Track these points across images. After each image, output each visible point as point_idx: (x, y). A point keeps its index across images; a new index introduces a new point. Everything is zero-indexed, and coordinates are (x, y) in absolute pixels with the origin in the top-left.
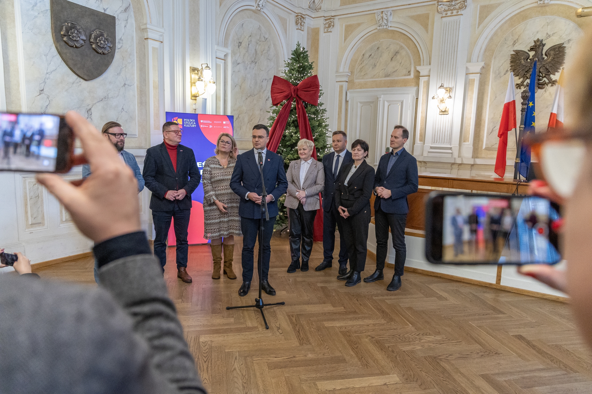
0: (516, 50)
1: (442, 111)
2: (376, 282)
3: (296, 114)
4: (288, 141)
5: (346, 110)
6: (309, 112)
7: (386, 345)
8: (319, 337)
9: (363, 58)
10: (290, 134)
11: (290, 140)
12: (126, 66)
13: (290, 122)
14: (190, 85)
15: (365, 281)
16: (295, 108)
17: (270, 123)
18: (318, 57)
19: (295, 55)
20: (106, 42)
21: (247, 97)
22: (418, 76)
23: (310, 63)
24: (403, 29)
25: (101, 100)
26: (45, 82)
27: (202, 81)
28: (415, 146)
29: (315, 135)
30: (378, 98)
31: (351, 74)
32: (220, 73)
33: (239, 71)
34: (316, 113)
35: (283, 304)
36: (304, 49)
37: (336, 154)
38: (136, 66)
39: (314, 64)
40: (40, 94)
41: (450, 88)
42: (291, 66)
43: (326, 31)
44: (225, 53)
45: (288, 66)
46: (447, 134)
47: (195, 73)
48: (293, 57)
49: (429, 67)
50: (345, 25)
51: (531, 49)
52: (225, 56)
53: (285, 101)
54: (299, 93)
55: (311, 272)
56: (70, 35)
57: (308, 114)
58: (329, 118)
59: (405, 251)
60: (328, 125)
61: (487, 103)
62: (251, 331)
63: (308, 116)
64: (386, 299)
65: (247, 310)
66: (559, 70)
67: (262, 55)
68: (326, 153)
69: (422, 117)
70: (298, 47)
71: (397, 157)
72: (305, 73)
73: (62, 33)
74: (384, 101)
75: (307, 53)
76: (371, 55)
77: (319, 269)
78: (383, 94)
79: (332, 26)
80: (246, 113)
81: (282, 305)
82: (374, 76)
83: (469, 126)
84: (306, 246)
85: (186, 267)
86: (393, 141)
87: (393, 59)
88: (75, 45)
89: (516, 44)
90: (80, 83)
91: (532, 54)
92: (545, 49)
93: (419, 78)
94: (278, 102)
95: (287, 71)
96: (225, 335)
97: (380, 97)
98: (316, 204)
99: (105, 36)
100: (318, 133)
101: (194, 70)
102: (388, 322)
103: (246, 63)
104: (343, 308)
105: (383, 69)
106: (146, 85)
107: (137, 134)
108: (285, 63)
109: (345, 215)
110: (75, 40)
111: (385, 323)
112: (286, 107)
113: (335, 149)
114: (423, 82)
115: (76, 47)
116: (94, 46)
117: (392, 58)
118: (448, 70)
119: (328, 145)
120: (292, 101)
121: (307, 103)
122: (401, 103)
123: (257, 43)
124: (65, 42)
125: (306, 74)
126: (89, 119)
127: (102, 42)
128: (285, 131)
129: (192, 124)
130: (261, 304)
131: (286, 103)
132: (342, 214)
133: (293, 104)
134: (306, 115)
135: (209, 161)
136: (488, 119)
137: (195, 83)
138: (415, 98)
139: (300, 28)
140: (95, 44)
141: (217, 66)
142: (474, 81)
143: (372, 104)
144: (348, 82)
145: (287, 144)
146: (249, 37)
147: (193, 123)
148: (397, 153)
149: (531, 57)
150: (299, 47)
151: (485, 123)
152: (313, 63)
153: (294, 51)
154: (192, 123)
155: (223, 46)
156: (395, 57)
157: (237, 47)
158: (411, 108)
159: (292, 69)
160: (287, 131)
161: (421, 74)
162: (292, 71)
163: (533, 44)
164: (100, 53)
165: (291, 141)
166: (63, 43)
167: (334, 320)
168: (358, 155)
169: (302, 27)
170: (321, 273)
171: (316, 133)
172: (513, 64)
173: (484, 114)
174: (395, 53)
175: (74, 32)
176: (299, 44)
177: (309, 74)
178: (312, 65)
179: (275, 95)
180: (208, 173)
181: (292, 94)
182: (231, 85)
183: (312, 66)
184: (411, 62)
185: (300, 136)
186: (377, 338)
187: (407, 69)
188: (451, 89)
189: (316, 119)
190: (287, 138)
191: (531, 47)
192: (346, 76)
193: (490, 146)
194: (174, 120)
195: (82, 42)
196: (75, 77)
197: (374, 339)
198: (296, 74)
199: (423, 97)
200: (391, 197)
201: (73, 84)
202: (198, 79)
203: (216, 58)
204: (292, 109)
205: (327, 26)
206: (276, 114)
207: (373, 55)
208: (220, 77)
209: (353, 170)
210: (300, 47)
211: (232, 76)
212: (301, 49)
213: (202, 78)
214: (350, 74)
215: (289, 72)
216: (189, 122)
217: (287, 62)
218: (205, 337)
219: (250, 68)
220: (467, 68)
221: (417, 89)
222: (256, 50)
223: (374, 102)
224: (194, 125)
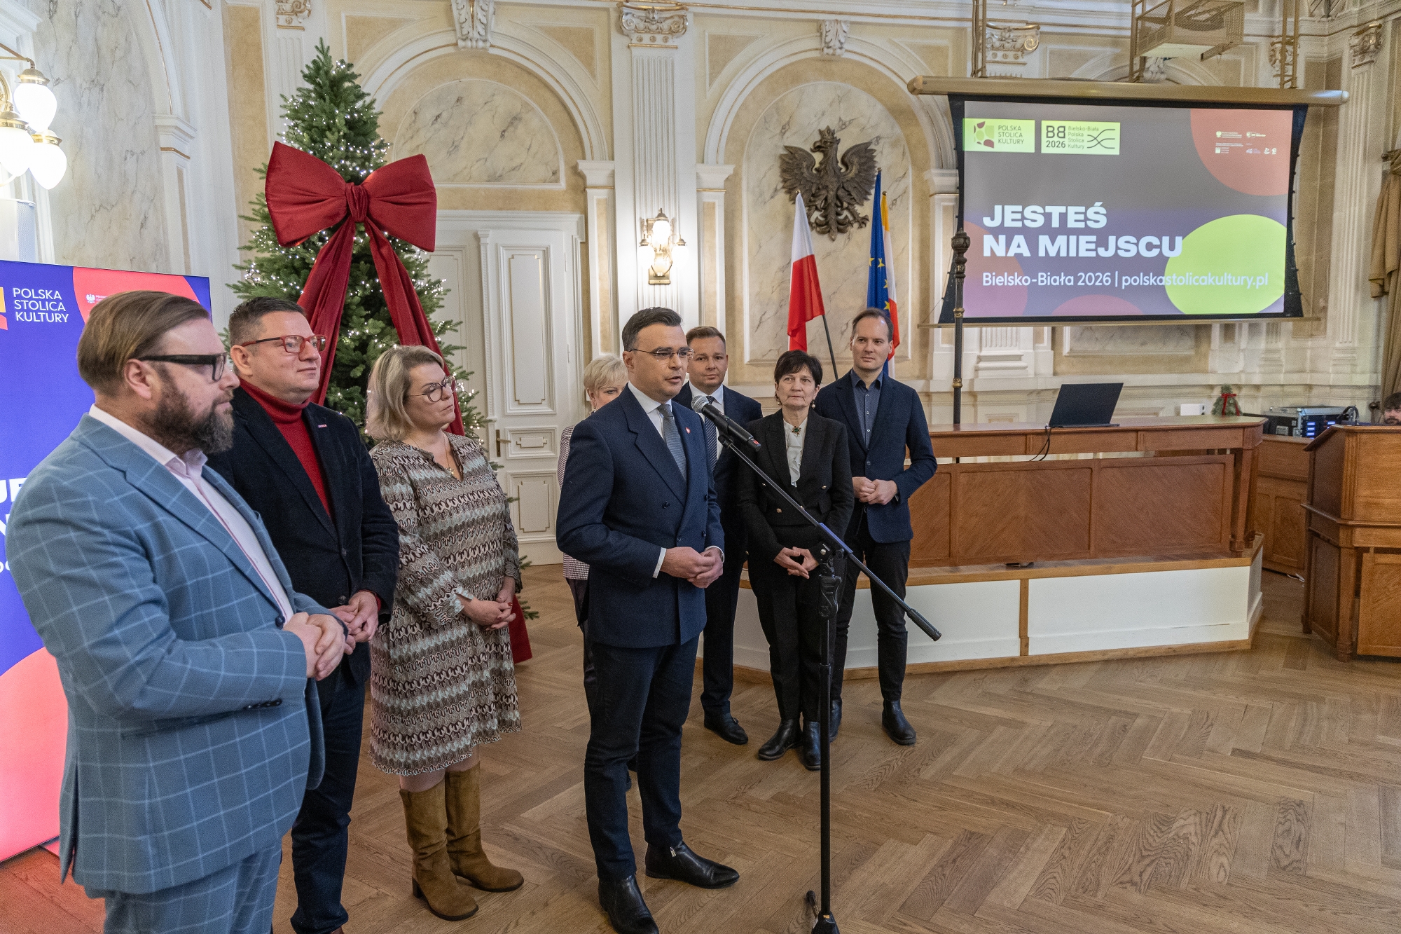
0: (791, 148)
1: (655, 276)
9: (414, 122)
19: (319, 82)
21: (93, 211)
22: (580, 186)
24: (528, 59)
30: (480, 238)
49: (609, 166)
50: (347, 17)
51: (815, 148)
54: (374, 208)
57: (412, 278)
61: (741, 261)
63: (413, 282)
66: (869, 197)
69: (602, 290)
70: (322, 56)
74: (497, 245)
75: (357, 82)
76: (438, 116)
78: (493, 228)
79: (307, 12)
82: (455, 175)
83: (714, 311)
87: (506, 134)
89: (787, 134)
91: (818, 157)
92: (842, 149)
93: (586, 192)
94: (299, 234)
95: (298, 132)
97: (487, 236)
105: (480, 160)
108: (285, 103)
109: (807, 570)
114: (595, 202)
117: (504, 131)
118: (657, 177)
120: (353, 232)
121: (400, 242)
122: (541, 252)
123: (98, 18)
132: (800, 568)
133: (359, 244)
136: (750, 295)
138: (579, 241)
142: (714, 208)
143: (458, 255)
147: (55, 306)
148: (876, 383)
149: (817, 165)
150: (326, 58)
151: (742, 304)
153: (310, 68)
154: (49, 306)
156: (511, 129)
157: (47, 15)
158: (568, 267)
161: (589, 182)
163: (818, 138)
172: (787, 177)
173: (738, 285)
174: (509, 120)
176: (325, 45)
181: (349, 209)
184: (556, 148)
187: (547, 164)
191: (818, 144)
193: (759, 357)
199: (597, 239)
200: (895, 498)
205: (287, 7)
207: (445, 115)
209: (794, 440)
210: (329, 57)
212: (334, 63)
219: (89, 104)
220: (698, 177)
221: (580, 218)
222: (96, 40)
223: (464, 247)
224: (61, 312)
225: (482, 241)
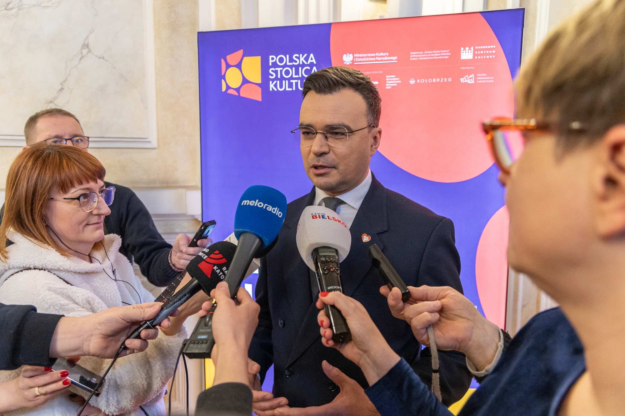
194: (228, 66)
216: (291, 67)
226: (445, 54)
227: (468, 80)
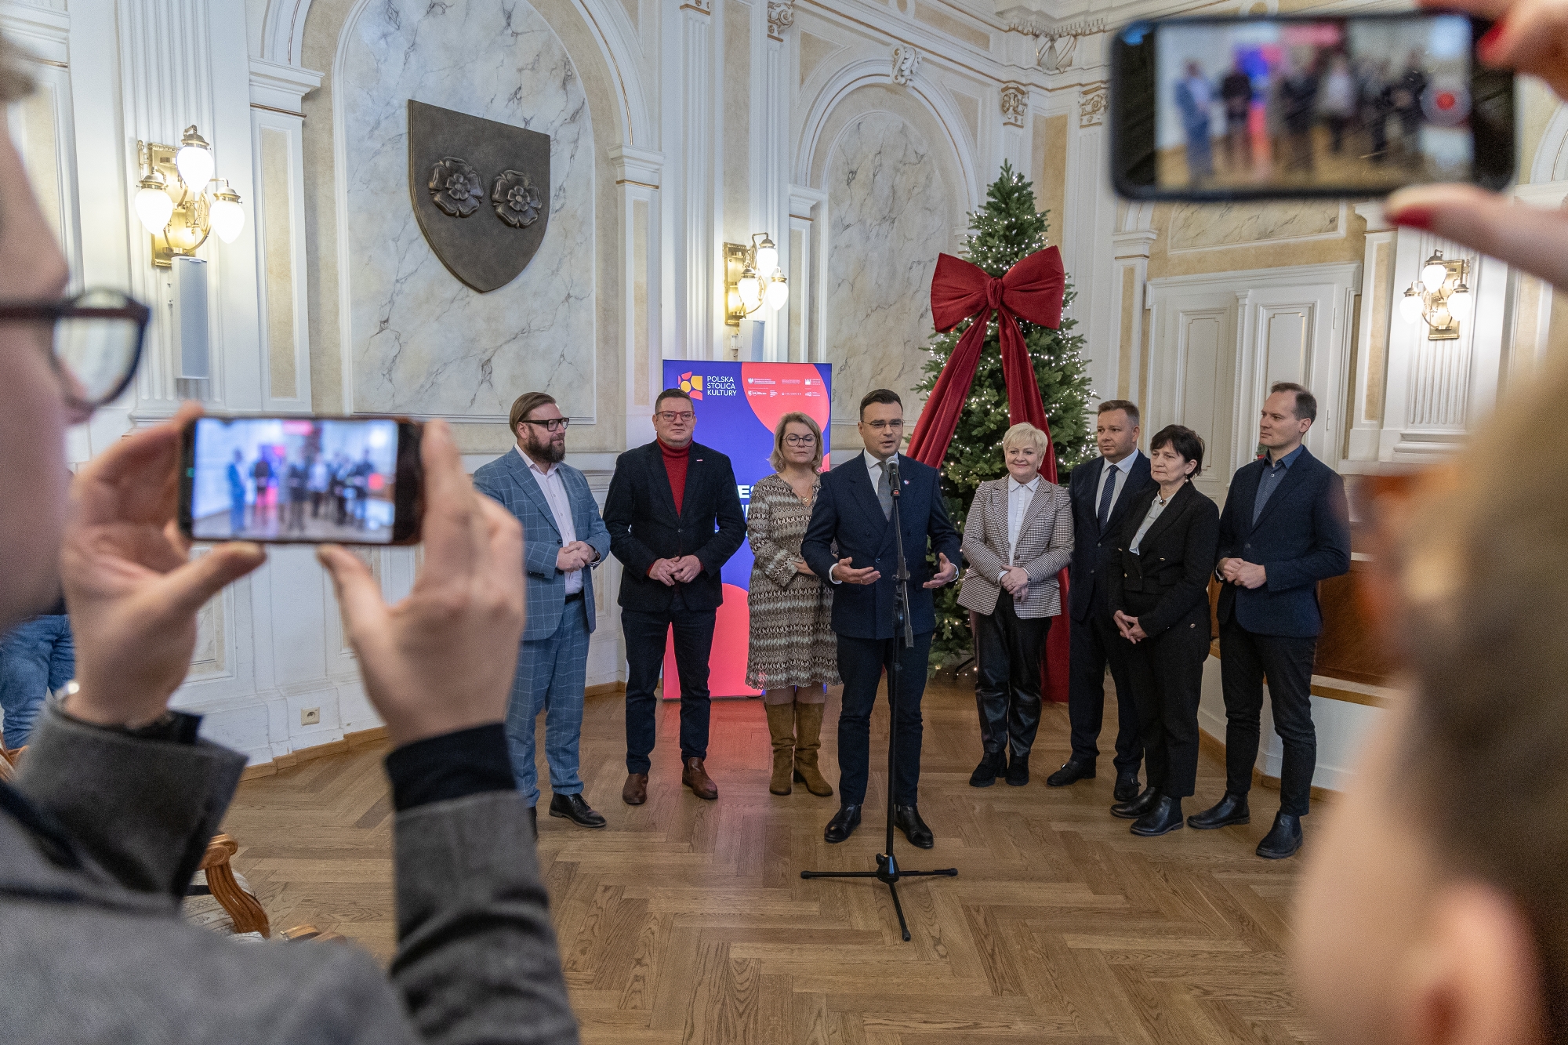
1: (1437, 330)
2: (1226, 828)
3: (999, 354)
4: (976, 427)
5: (1145, 334)
6: (1034, 347)
7: (1245, 1018)
8: (1049, 977)
10: (981, 406)
11: (981, 424)
12: (571, 253)
13: (981, 376)
14: (723, 290)
15: (1193, 823)
16: (996, 338)
17: (930, 378)
18: (1063, 196)
19: (998, 195)
20: (529, 199)
21: (869, 311)
22: (1358, 231)
23: (1038, 216)
25: (513, 336)
26: (392, 302)
27: (753, 277)
28: (1352, 431)
29: (1053, 408)
30: (1238, 299)
31: (1158, 235)
32: (800, 253)
33: (848, 246)
34: (1056, 347)
35: (951, 873)
36: (1021, 177)
37: (1107, 464)
38: (594, 251)
39: (1049, 216)
40: (382, 330)
41: (1463, 261)
42: (987, 225)
43: (1085, 122)
44: (814, 203)
45: (977, 227)
46: (1456, 396)
47: (736, 258)
48: (992, 200)
52: (813, 208)
53: (970, 320)
54: (1006, 298)
55: (1035, 788)
56: (448, 189)
57: (1033, 353)
58: (1091, 361)
59: (1313, 746)
60: (1090, 380)
62: (861, 943)
63: (1032, 357)
64: (1254, 882)
65: (855, 884)
67: (909, 199)
68: (1083, 458)
69: (1373, 349)
70: (1005, 174)
71: (1283, 473)
72: (1024, 243)
73: (432, 185)
74: (1256, 306)
75: (1029, 189)
77: (1057, 780)
78: (1253, 287)
79: (1102, 108)
80: (865, 353)
81: (950, 878)
82: (1225, 237)
84: (1022, 716)
85: (704, 759)
86: (1268, 426)
88: (460, 212)
90: (468, 299)
93: (1365, 238)
94: (951, 322)
95: (974, 240)
96: (793, 946)
97: (1245, 297)
98: (1050, 600)
99: (526, 183)
100: (1060, 403)
101: (733, 250)
102: (1254, 951)
103: (868, 224)
104: (1121, 898)
105: (1252, 218)
106: (617, 295)
107: (595, 418)
108: (972, 218)
109: (1133, 635)
110: (460, 199)
111: (1246, 953)
112: (972, 336)
113: (1105, 452)
114: (1374, 248)
115: (462, 216)
116: (500, 210)
119: (1088, 433)
120: (987, 319)
121: (1030, 323)
122: (1307, 309)
123: (897, 170)
124: (438, 206)
125: (1028, 246)
126: (485, 385)
127: (519, 198)
128: (970, 398)
129: (726, 389)
130: (892, 871)
131: (972, 324)
132: (1126, 633)
133: (991, 327)
134: (1025, 355)
135: (764, 488)
137: (736, 284)
138: (1353, 294)
139: (1013, 121)
140: (502, 205)
141: (793, 237)
143: (1219, 318)
144: (1148, 257)
145: (974, 433)
146: (876, 154)
147: (729, 386)
148: (1280, 462)
150: (1008, 174)
152: (1048, 214)
153: (995, 184)
154: (726, 386)
155: (808, 183)
157: (845, 183)
158: (1338, 324)
159: (991, 235)
160: (974, 399)
161: (1369, 226)
162: (988, 239)
164: (515, 226)
165: (984, 427)
166: (433, 209)
167: (1093, 930)
168: (1164, 469)
169: (1019, 117)
170: (1065, 792)
171: (1055, 403)
175: (458, 180)
176: (1009, 165)
177: (1034, 245)
178: (1044, 218)
179: (940, 305)
180: (763, 516)
181: (987, 300)
182: (829, 282)
183: (1043, 221)
185: (1008, 413)
186: (1218, 994)
188: (1465, 265)
189: (1053, 365)
190: (974, 419)
192: (1145, 241)
194: (682, 380)
195: (474, 202)
196: (457, 285)
197: (1210, 998)
198: (999, 247)
199: (1375, 290)
200: (1265, 585)
201: (452, 302)
202: (744, 273)
203: (790, 215)
204: (988, 339)
205: (1089, 108)
206: (946, 354)
208: (800, 265)
209: (1156, 510)
210: (1010, 173)
211: (829, 261)
212: (1014, 177)
213: (753, 272)
214: (1154, 236)
215: (981, 241)
216: (720, 383)
217: (976, 215)
218: (742, 948)
219: (878, 235)
221: (1358, 267)
222: (893, 187)
223: (1225, 309)
224: (733, 389)
225: (1241, 302)
226: (798, 381)
227: (809, 394)
